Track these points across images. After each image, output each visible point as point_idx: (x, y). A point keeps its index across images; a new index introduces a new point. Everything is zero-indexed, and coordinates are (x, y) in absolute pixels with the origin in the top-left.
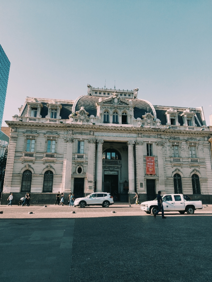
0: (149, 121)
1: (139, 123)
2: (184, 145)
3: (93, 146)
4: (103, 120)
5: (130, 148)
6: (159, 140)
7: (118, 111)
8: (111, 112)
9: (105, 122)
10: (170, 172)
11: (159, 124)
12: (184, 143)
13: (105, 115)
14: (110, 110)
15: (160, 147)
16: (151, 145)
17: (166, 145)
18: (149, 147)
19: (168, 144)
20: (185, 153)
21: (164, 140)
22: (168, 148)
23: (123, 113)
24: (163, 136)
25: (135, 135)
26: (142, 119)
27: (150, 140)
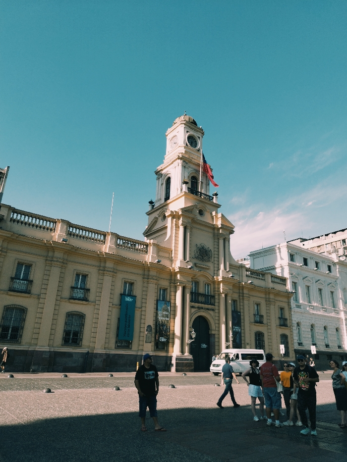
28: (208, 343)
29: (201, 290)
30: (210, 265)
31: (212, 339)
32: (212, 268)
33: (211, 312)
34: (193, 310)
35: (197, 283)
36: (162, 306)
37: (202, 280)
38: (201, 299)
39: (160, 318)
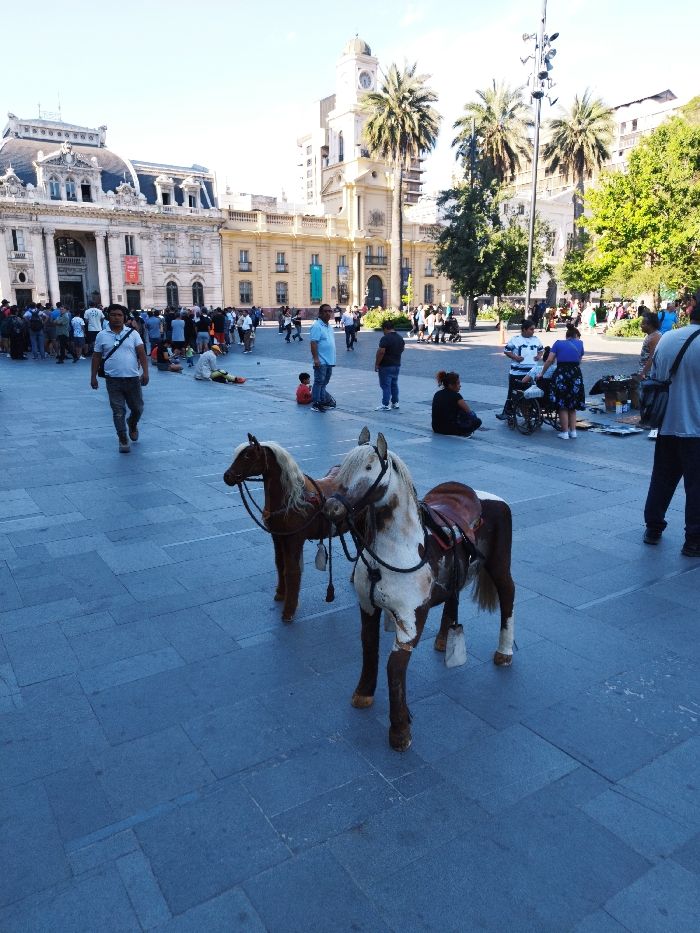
0: (127, 198)
1: (112, 201)
2: (183, 239)
3: (38, 238)
4: (49, 194)
5: (100, 242)
6: (144, 230)
7: (74, 177)
8: (62, 179)
9: (53, 198)
10: (162, 280)
11: (143, 203)
12: (182, 235)
13: (51, 184)
14: (59, 175)
15: (146, 242)
16: (132, 238)
17: (155, 238)
18: (129, 241)
19: (159, 236)
20: (183, 250)
21: (152, 230)
22: (158, 243)
23: (83, 182)
24: (150, 224)
25: (105, 222)
26: (116, 192)
27: (130, 231)
28: (382, 297)
29: (375, 253)
30: (383, 228)
31: (384, 294)
32: (385, 231)
33: (384, 271)
34: (368, 271)
35: (370, 247)
36: (342, 270)
37: (375, 245)
38: (375, 261)
39: (341, 280)
